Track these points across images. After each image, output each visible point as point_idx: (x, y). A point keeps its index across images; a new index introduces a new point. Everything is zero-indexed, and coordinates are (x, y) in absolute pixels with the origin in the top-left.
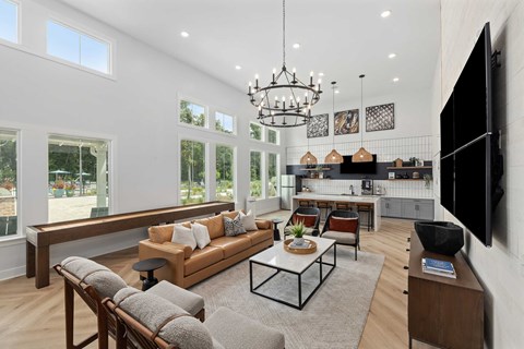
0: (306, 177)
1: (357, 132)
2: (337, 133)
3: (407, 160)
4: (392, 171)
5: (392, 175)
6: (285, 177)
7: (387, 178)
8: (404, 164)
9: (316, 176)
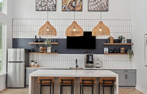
0: (34, 51)
1: (81, 10)
2: (64, 10)
3: (116, 38)
4: (106, 46)
5: (106, 50)
6: (11, 51)
7: (102, 53)
8: (115, 41)
9: (44, 51)
